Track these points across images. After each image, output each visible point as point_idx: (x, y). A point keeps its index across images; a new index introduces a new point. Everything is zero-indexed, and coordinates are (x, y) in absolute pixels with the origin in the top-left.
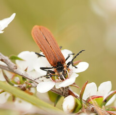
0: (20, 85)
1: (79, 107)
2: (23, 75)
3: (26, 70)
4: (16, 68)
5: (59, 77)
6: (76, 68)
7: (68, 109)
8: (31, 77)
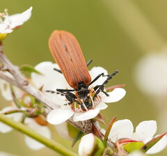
0: (30, 109)
1: (99, 152)
2: (35, 95)
3: (41, 89)
4: (27, 85)
5: (80, 106)
6: (108, 95)
7: (84, 153)
8: (46, 100)
